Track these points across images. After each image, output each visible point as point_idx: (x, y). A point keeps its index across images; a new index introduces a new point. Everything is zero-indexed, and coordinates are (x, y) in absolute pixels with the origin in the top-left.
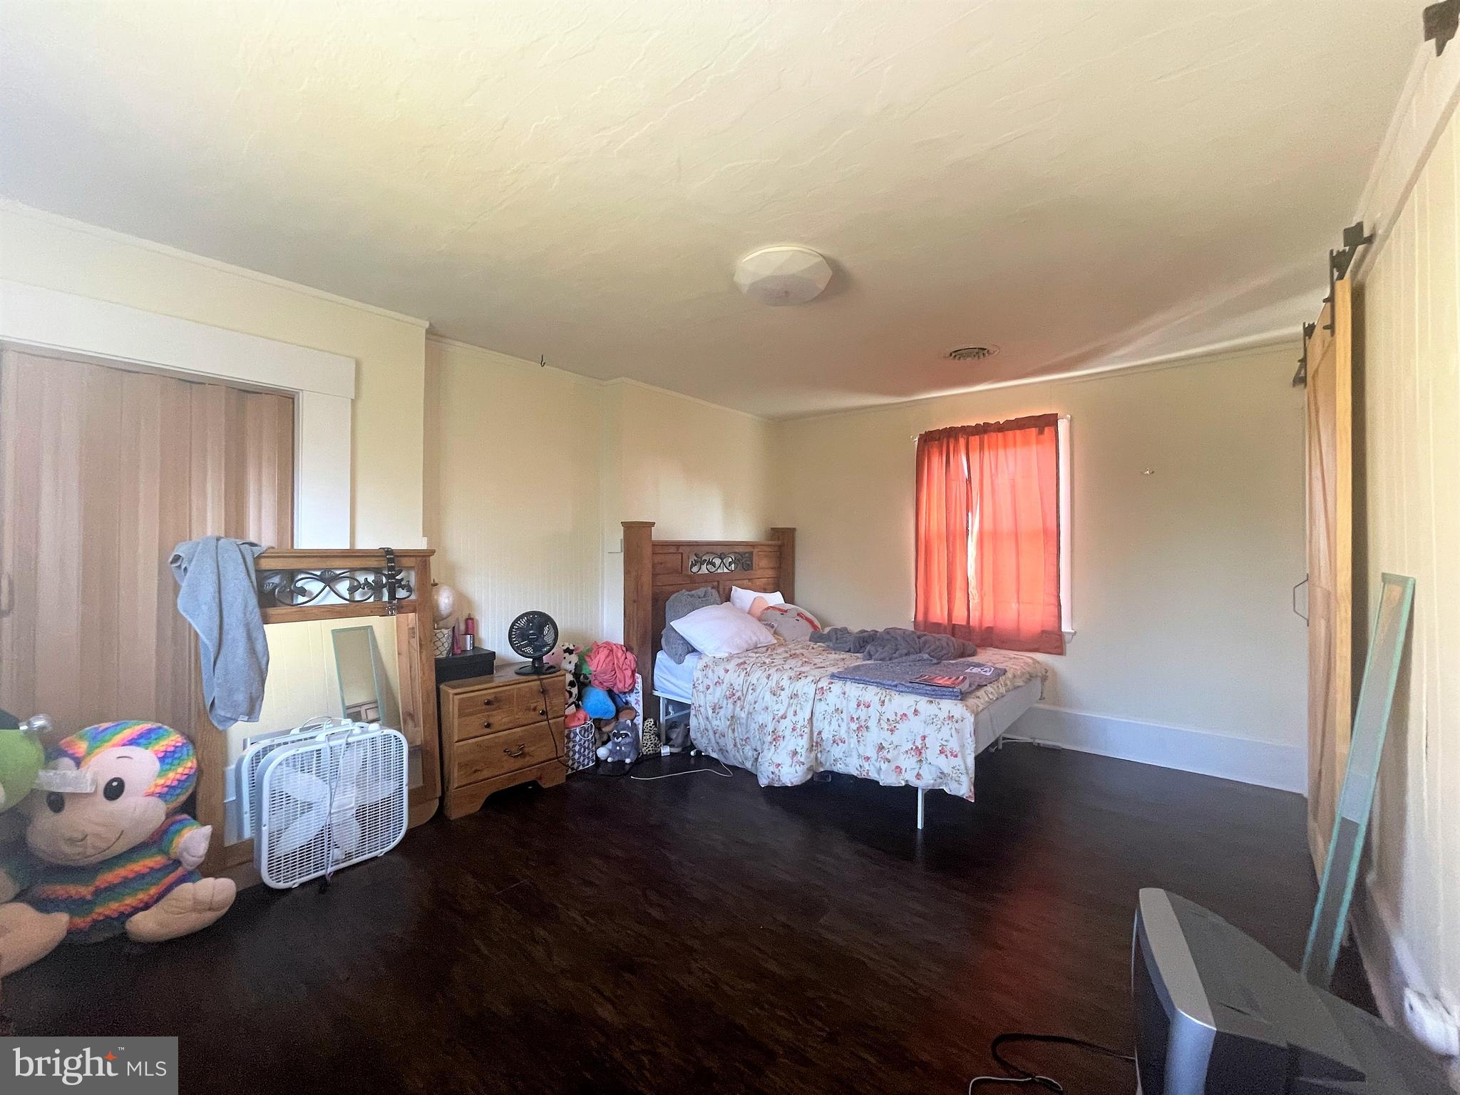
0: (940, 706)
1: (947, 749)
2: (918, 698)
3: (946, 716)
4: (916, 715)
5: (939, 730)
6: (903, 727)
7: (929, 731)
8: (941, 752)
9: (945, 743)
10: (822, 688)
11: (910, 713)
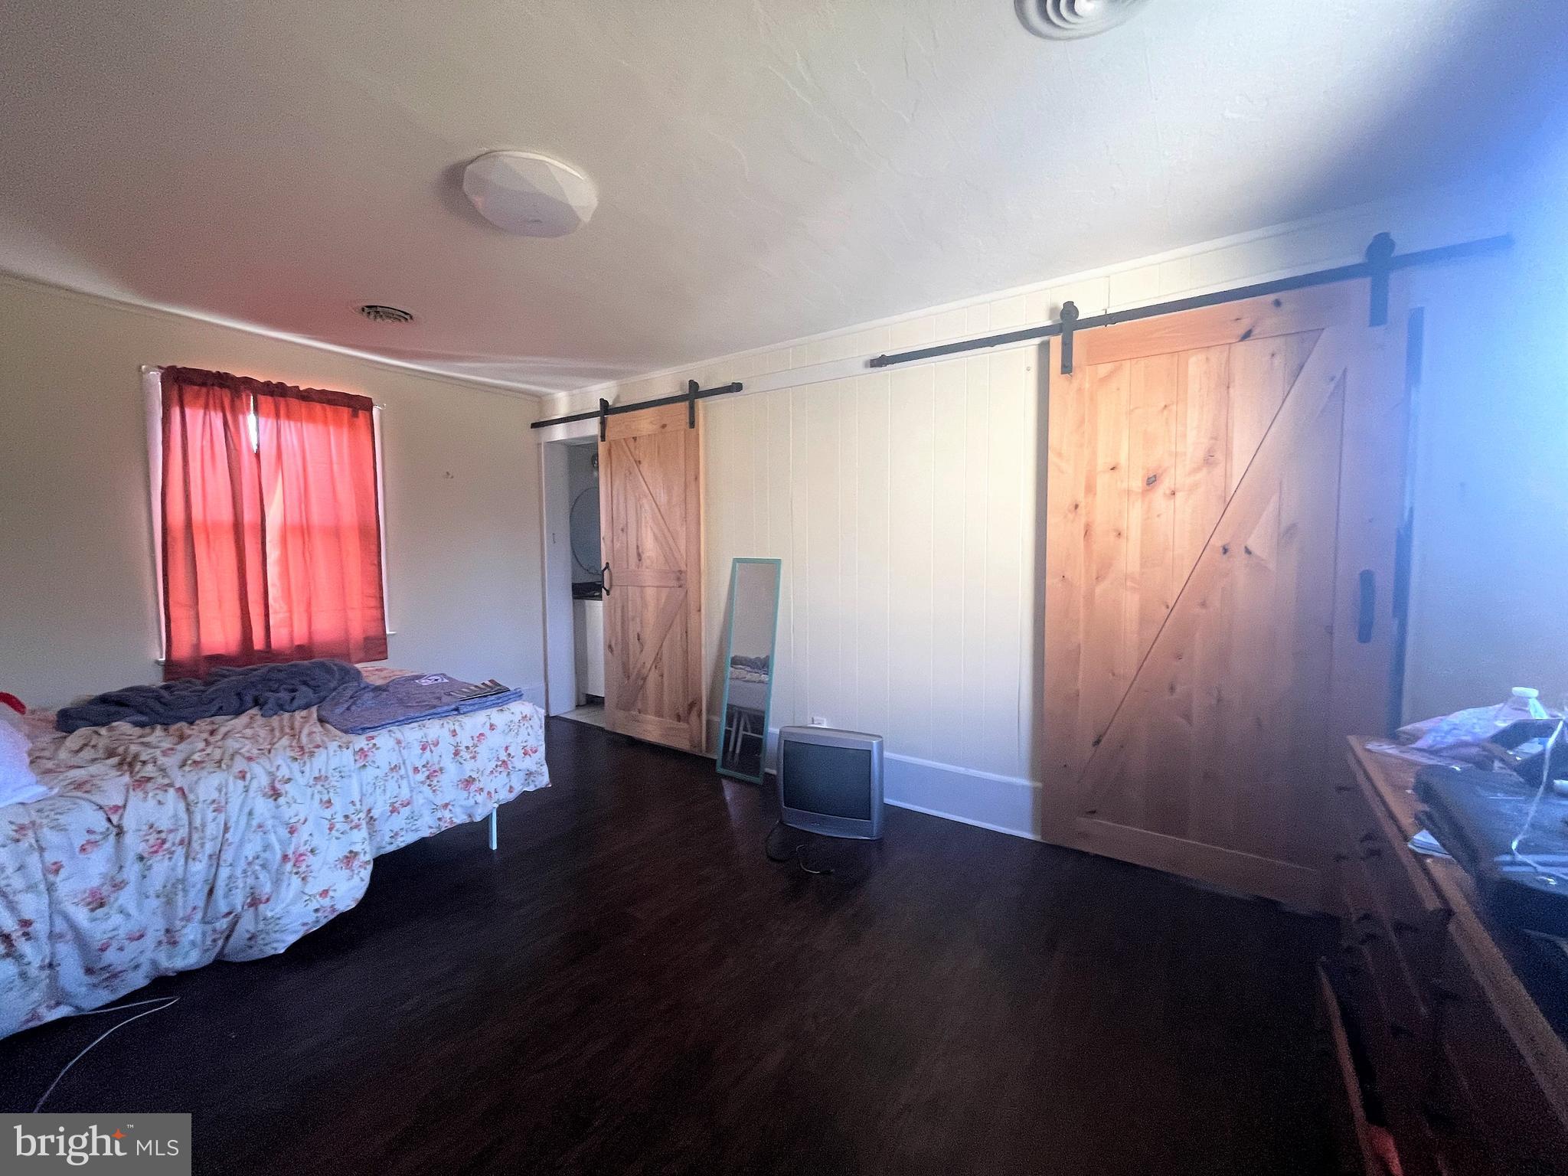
0: (512, 711)
1: (528, 748)
2: (488, 712)
3: (520, 718)
4: (493, 730)
5: (517, 734)
6: (483, 750)
7: (509, 739)
8: (525, 754)
9: (525, 744)
10: (362, 749)
11: (486, 730)
